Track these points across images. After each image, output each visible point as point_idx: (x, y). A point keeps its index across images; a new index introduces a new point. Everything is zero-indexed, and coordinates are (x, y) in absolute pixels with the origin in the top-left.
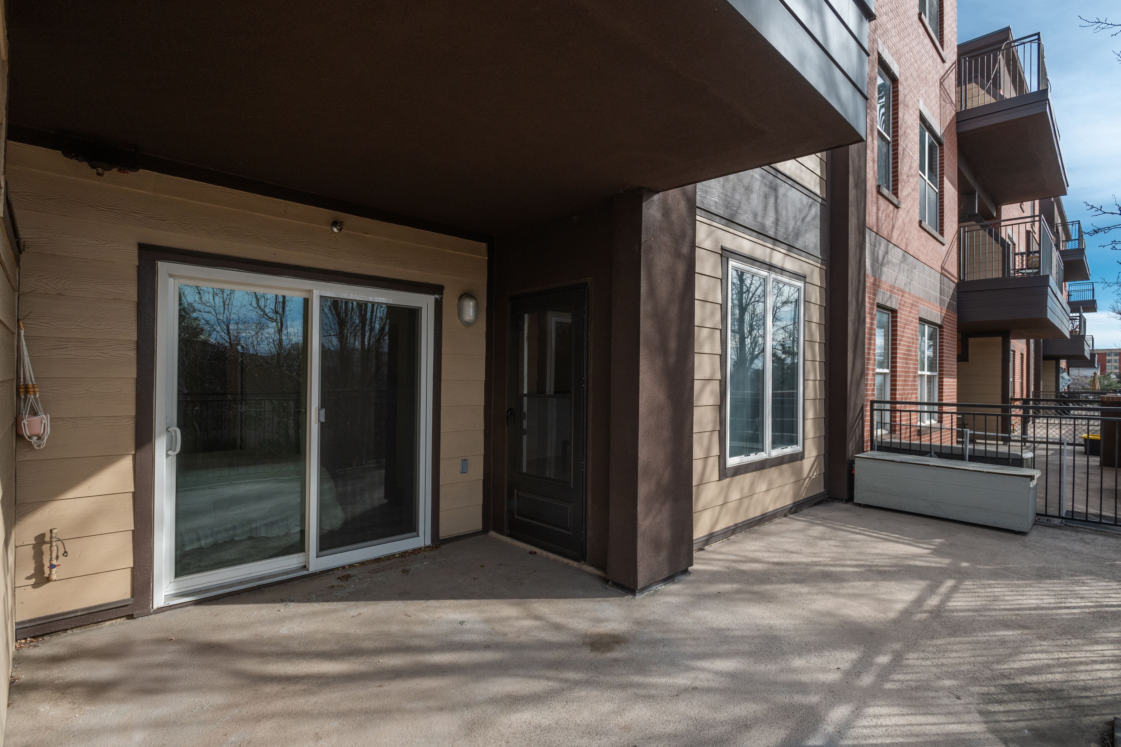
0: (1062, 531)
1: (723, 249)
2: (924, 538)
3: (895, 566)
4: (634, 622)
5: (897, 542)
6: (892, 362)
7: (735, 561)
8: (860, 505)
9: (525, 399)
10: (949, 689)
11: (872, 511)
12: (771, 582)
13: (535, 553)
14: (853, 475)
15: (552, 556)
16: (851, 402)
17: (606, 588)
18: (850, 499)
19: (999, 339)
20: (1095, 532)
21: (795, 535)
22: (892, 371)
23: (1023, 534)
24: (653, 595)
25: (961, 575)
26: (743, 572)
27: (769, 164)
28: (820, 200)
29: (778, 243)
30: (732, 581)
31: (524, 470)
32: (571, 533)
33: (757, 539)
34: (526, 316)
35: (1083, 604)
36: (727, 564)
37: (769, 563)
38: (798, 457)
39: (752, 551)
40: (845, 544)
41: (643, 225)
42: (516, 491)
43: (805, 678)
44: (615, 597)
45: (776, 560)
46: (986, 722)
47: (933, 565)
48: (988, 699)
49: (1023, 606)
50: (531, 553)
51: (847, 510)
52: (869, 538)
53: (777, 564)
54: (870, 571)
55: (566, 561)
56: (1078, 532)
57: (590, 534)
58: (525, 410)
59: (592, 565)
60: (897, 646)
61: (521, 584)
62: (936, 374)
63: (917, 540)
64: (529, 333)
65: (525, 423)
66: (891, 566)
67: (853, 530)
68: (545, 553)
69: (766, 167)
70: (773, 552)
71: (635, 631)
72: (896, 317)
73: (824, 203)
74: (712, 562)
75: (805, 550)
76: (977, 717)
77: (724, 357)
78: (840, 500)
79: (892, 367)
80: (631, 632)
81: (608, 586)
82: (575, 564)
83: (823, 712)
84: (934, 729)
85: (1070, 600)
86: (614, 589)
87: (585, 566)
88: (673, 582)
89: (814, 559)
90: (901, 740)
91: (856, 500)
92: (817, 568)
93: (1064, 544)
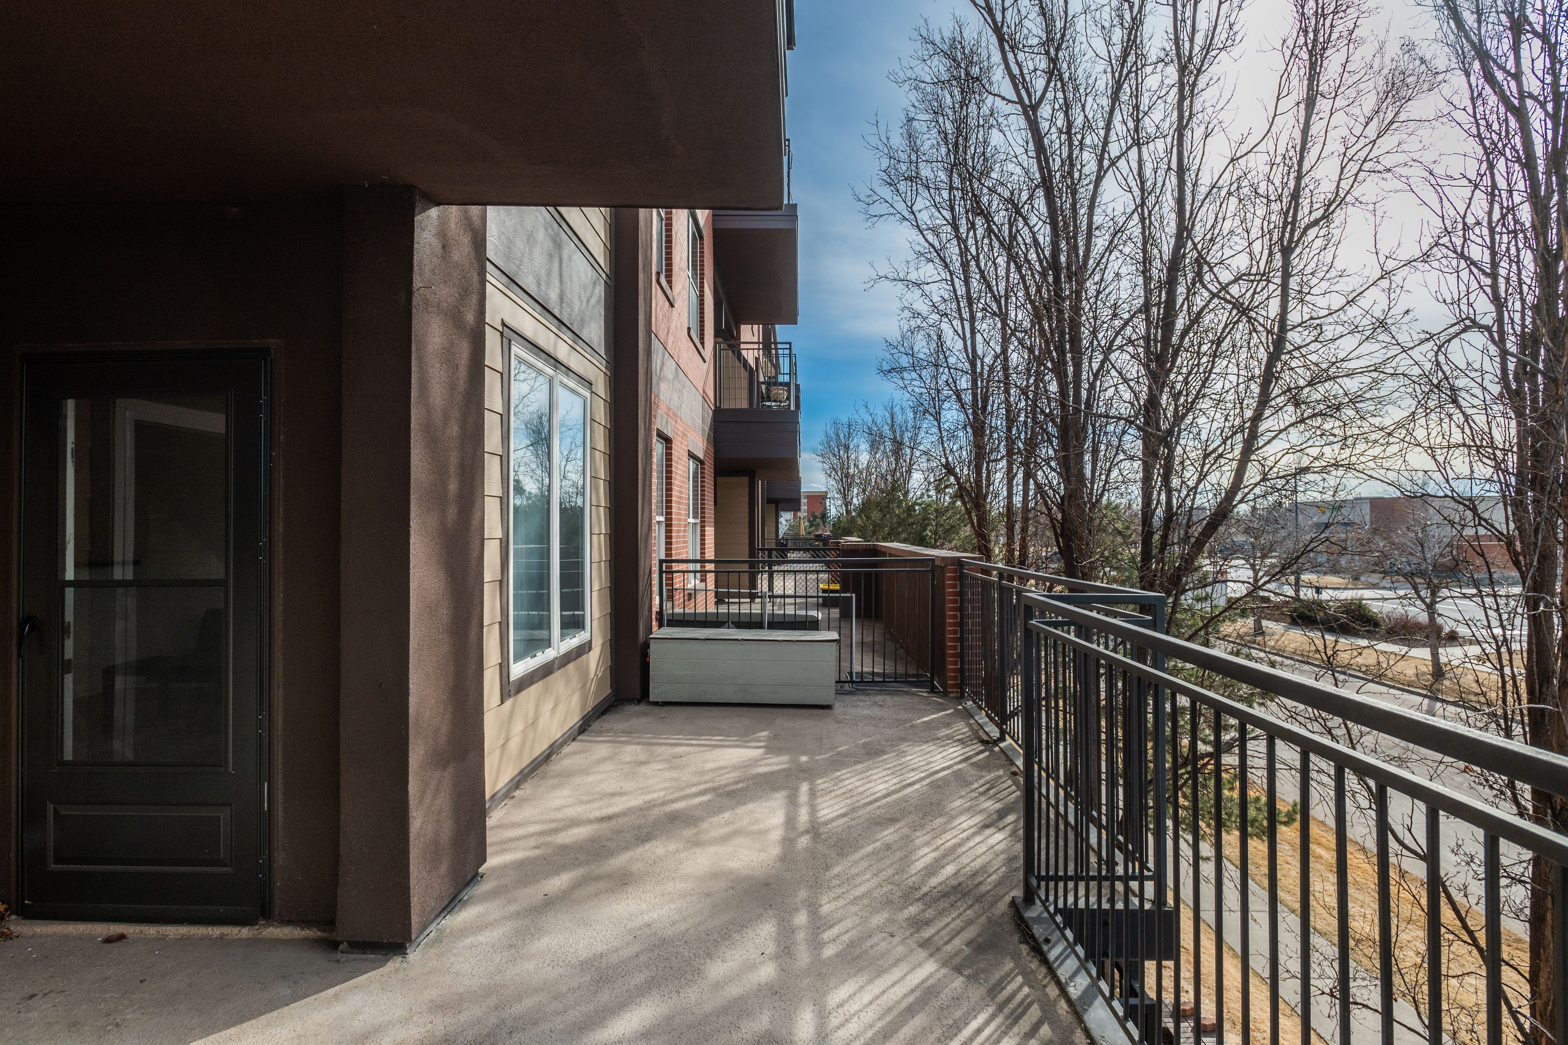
0: (855, 698)
1: (504, 324)
2: (747, 735)
3: (740, 782)
4: (430, 1010)
5: (723, 746)
6: (667, 508)
7: (541, 833)
8: (656, 704)
9: (70, 593)
10: (880, 929)
11: (673, 709)
12: (611, 853)
13: (122, 937)
14: (648, 663)
15: (172, 931)
16: (641, 563)
17: (338, 961)
18: (643, 696)
19: (746, 480)
20: (881, 692)
21: (603, 767)
22: (667, 519)
23: (828, 707)
24: (438, 941)
25: (809, 773)
26: (564, 849)
27: (555, 206)
28: (604, 276)
29: (564, 329)
30: (557, 869)
31: (68, 756)
32: (228, 869)
33: (554, 787)
34: (71, 404)
35: (917, 777)
36: (532, 842)
37: (590, 822)
38: (584, 649)
39: (558, 809)
40: (673, 763)
41: (415, 257)
42: (51, 807)
43: (734, 990)
44: (366, 973)
45: (598, 814)
46: (931, 955)
47: (775, 768)
48: (917, 924)
49: (878, 795)
50: (108, 940)
51: (645, 714)
52: (696, 749)
53: (602, 819)
54: (720, 795)
55: (215, 931)
56: (868, 695)
57: (280, 858)
58: (69, 617)
59: (289, 922)
60: (803, 894)
61: (117, 1025)
62: (698, 521)
63: (744, 738)
64: (77, 443)
65: (69, 646)
66: (736, 783)
67: (667, 741)
68: (151, 930)
69: (551, 209)
70: (588, 802)
71: (442, 1027)
72: (671, 448)
73: (608, 281)
74: (513, 845)
75: (628, 786)
76: (922, 954)
77: (505, 500)
78: (631, 701)
79: (667, 513)
80: (437, 1033)
81: (339, 955)
82: (245, 932)
83: (784, 1031)
84: (900, 991)
85: (906, 775)
86: (358, 956)
87: (271, 929)
88: (464, 904)
89: (648, 798)
90: (880, 1024)
91: (652, 698)
92: (656, 812)
93: (866, 712)
